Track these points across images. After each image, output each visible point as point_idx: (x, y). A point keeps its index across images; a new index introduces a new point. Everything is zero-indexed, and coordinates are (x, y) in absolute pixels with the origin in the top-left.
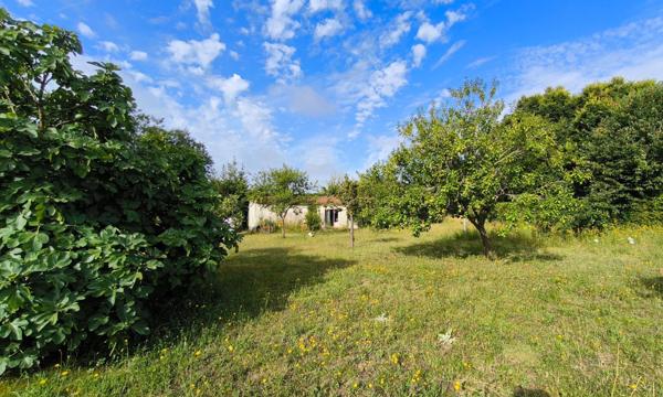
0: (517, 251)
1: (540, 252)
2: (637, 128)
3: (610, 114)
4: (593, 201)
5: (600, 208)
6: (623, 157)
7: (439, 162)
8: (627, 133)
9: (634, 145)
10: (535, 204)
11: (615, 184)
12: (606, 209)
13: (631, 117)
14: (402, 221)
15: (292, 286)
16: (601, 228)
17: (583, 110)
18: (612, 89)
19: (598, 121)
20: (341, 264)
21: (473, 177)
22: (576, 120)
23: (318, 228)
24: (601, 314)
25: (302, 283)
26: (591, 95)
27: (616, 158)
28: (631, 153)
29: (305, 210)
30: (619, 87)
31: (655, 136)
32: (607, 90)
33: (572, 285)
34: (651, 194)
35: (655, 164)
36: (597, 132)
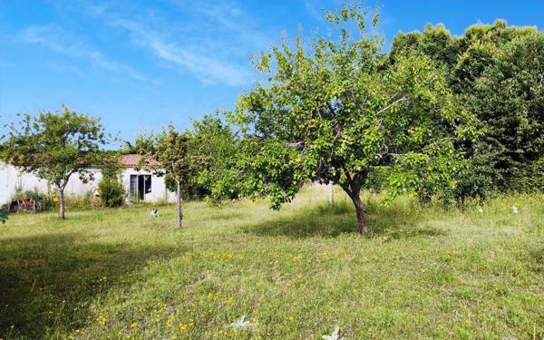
0: (396, 227)
1: (421, 226)
2: (520, 81)
3: (493, 62)
4: (476, 164)
5: (483, 173)
6: (505, 114)
7: (309, 108)
8: (510, 85)
9: (517, 100)
10: (422, 165)
11: (497, 146)
12: (489, 174)
13: (514, 67)
14: (256, 188)
15: (93, 289)
16: (483, 197)
17: (466, 55)
18: (495, 33)
19: (481, 69)
20: (166, 253)
21: (352, 130)
22: (458, 66)
23: (119, 203)
24: (499, 293)
25: (111, 283)
26: (474, 37)
27: (498, 115)
28: (514, 109)
29: (98, 175)
30: (502, 31)
31: (536, 90)
32: (490, 34)
33: (463, 262)
34: (531, 156)
35: (535, 123)
36: (481, 83)
